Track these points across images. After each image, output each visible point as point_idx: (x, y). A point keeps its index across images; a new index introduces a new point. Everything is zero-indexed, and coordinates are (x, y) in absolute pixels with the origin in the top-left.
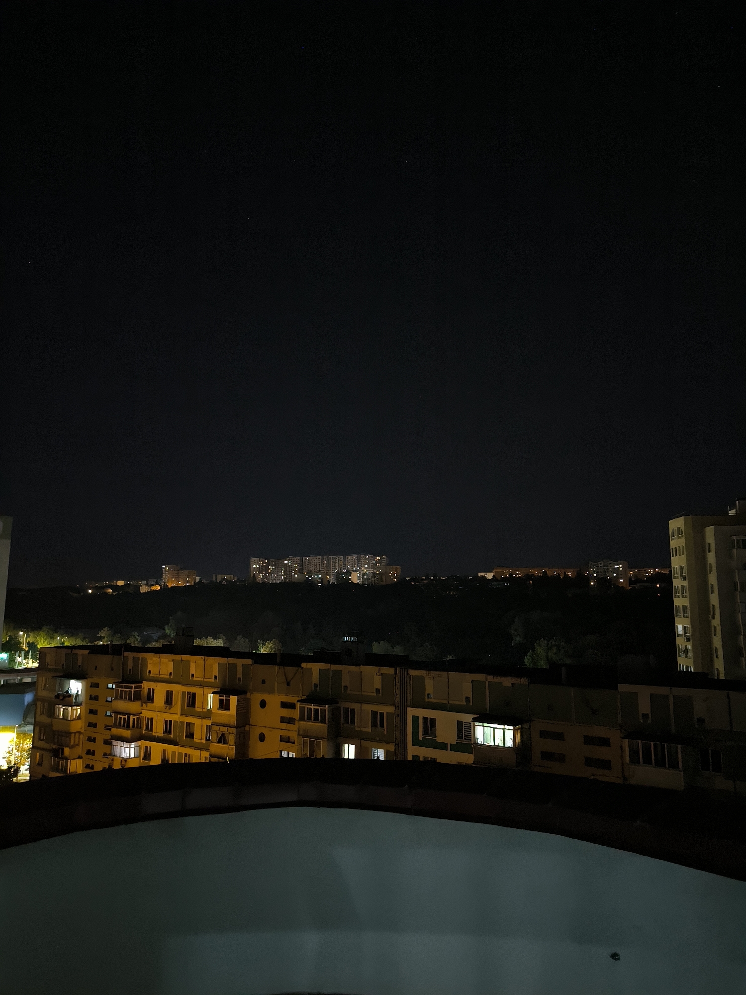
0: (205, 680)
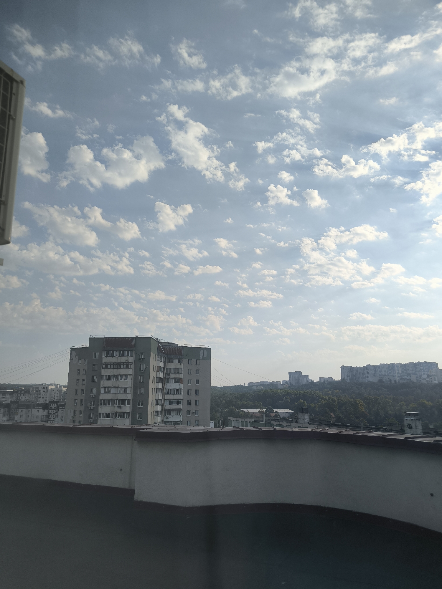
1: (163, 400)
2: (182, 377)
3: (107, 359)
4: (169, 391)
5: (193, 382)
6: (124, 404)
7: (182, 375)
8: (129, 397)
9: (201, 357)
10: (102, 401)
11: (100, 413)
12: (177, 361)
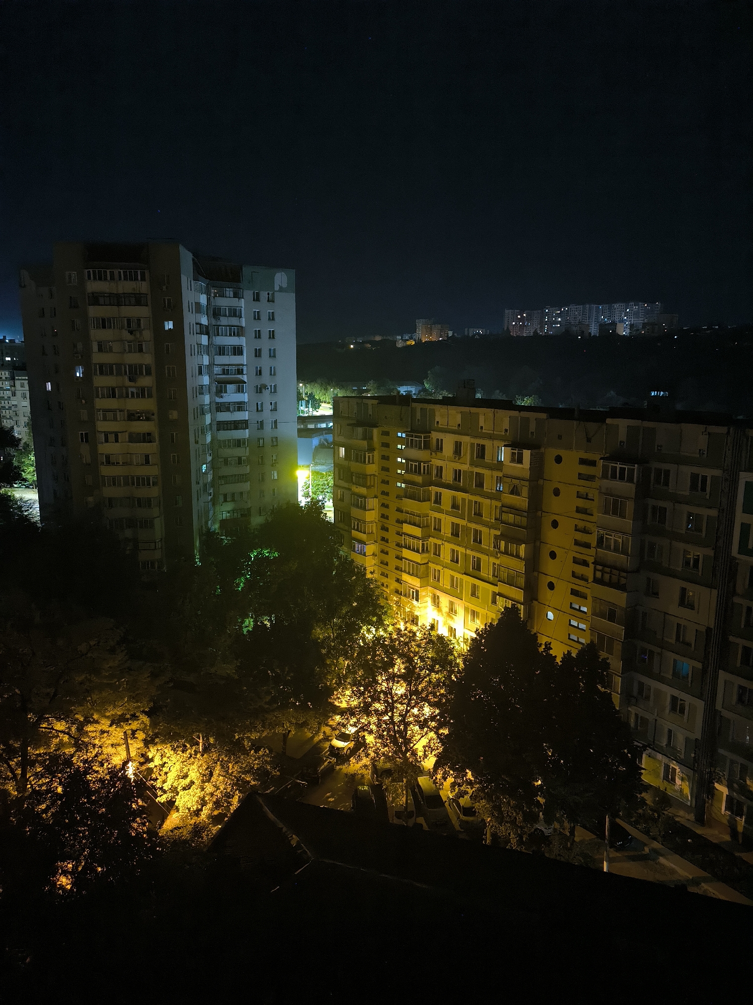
0: (495, 432)
1: (212, 364)
2: (244, 325)
3: (94, 286)
4: (221, 351)
5: (265, 335)
6: (141, 373)
7: (244, 319)
8: (147, 359)
9: (277, 288)
10: (98, 366)
11: (97, 388)
12: (232, 293)
